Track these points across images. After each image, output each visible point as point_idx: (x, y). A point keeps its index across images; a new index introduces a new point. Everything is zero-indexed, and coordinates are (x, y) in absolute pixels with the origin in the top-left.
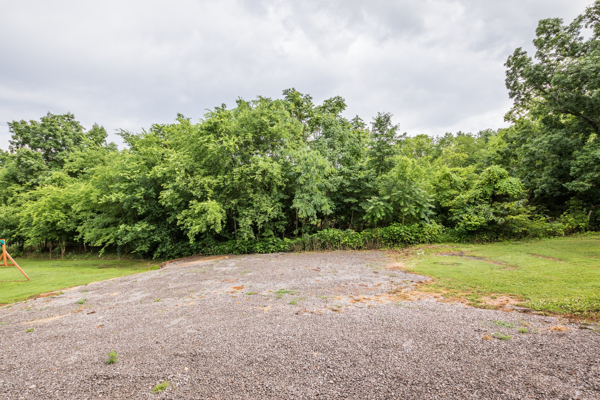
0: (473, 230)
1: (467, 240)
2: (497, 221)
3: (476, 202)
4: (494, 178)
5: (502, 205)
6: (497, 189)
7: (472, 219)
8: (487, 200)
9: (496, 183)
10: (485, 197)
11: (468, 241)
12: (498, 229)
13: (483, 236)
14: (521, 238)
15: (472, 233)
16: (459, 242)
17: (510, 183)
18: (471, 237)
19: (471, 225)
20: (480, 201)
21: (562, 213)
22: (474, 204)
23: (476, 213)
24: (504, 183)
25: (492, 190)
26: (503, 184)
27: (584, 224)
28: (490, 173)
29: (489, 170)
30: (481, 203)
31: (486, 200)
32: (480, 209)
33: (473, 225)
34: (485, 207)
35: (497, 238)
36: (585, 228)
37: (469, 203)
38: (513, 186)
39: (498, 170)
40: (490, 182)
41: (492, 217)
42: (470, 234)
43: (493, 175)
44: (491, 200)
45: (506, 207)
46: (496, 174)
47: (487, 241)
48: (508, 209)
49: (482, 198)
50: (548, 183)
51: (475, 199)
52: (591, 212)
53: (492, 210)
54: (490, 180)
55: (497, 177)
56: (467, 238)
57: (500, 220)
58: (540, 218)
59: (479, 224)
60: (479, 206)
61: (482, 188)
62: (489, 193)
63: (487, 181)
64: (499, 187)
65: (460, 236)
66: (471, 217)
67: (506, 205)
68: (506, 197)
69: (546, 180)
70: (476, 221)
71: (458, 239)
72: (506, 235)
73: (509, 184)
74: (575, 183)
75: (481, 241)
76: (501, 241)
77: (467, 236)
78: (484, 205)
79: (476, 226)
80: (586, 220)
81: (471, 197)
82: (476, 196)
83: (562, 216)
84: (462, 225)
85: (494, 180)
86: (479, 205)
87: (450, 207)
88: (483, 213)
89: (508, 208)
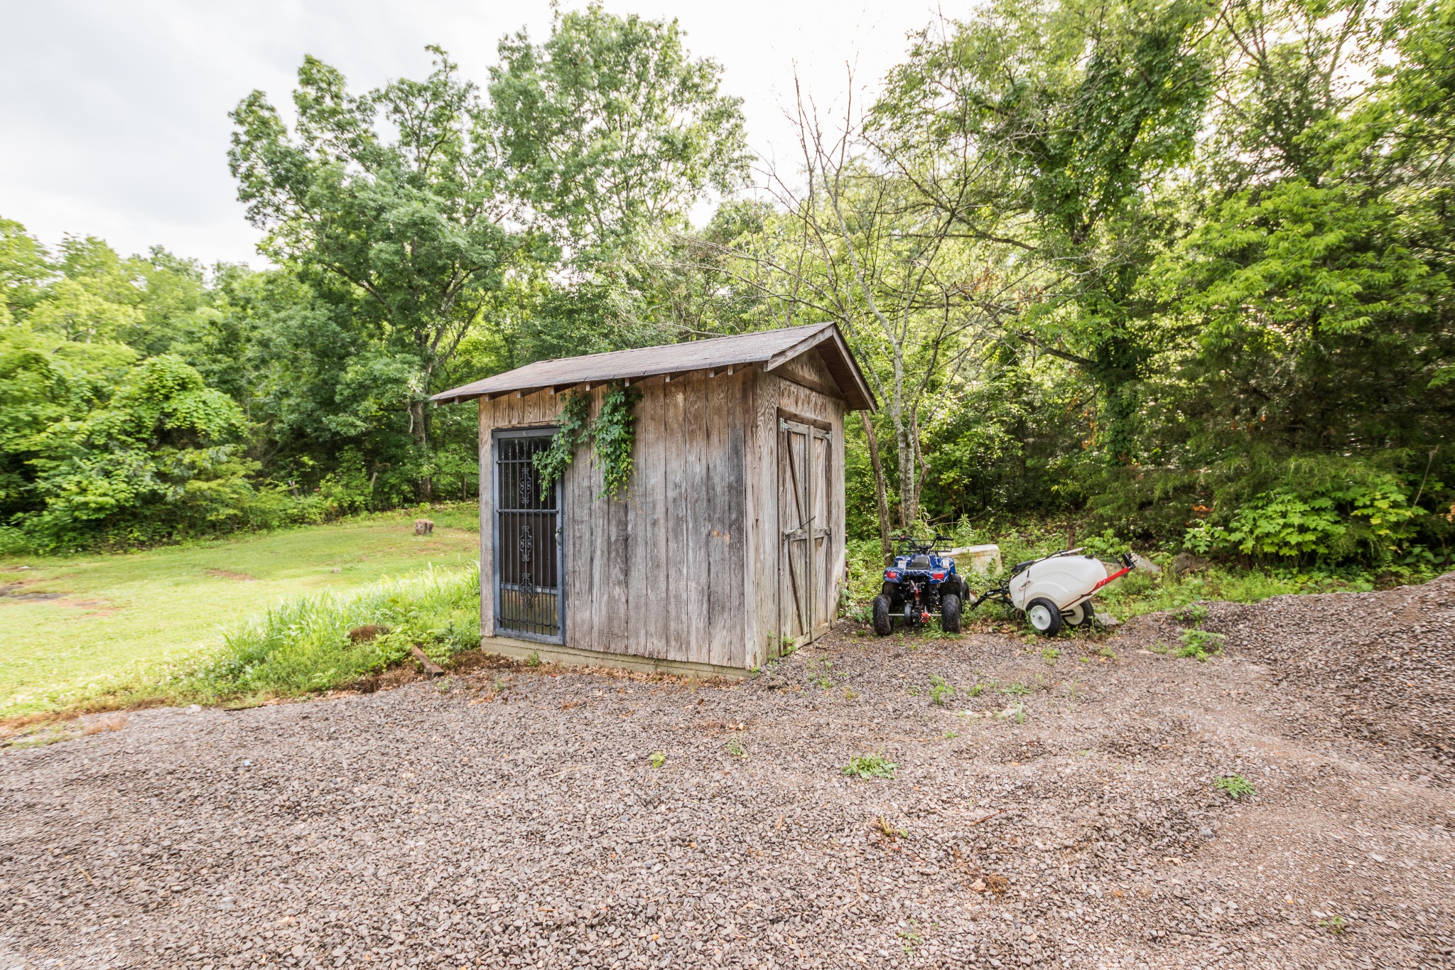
0: (93, 517)
1: (82, 546)
2: (165, 495)
3: (111, 444)
4: (164, 387)
5: (179, 456)
6: (169, 415)
7: (91, 487)
8: (144, 440)
9: (167, 398)
10: (139, 432)
11: (84, 548)
12: (171, 513)
13: (131, 532)
14: (232, 531)
15: (98, 525)
16: (54, 552)
17: (204, 403)
18: (93, 537)
19: (86, 504)
20: (124, 442)
21: (323, 478)
22: (105, 449)
23: (107, 474)
24: (188, 401)
25: (157, 415)
26: (184, 404)
27: (362, 498)
28: (153, 371)
29: (154, 365)
30: (124, 446)
31: (138, 440)
32: (119, 464)
33: (93, 505)
34: (133, 458)
35: (170, 534)
36: (366, 505)
37: (90, 445)
38: (209, 411)
39: (174, 368)
40: (152, 395)
41: (148, 484)
42: (92, 529)
43: (160, 379)
44: (155, 442)
45: (187, 460)
46: (168, 376)
47: (142, 545)
48: (192, 465)
49: (129, 434)
50: (301, 413)
51: (109, 436)
52: (375, 474)
53: (151, 466)
54: (151, 390)
55: (170, 384)
56: (79, 541)
57: (171, 493)
58: (277, 486)
59: (113, 501)
60: (119, 455)
61: (132, 407)
62: (150, 423)
63: (146, 392)
64: (175, 410)
65: (58, 536)
66: (91, 483)
67: (189, 456)
68: (189, 436)
69: (298, 405)
70: (105, 495)
71: (52, 546)
72: (192, 526)
73: (201, 405)
74: (343, 417)
75: (123, 546)
76: (177, 543)
77: (82, 534)
78: (132, 452)
79: (101, 508)
80: (367, 491)
81: (97, 428)
82: (110, 428)
83: (323, 482)
84: (61, 504)
85: (163, 391)
86: (117, 452)
87: (35, 454)
88: (125, 472)
89: (194, 462)
